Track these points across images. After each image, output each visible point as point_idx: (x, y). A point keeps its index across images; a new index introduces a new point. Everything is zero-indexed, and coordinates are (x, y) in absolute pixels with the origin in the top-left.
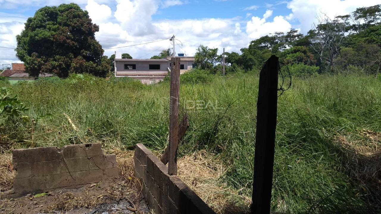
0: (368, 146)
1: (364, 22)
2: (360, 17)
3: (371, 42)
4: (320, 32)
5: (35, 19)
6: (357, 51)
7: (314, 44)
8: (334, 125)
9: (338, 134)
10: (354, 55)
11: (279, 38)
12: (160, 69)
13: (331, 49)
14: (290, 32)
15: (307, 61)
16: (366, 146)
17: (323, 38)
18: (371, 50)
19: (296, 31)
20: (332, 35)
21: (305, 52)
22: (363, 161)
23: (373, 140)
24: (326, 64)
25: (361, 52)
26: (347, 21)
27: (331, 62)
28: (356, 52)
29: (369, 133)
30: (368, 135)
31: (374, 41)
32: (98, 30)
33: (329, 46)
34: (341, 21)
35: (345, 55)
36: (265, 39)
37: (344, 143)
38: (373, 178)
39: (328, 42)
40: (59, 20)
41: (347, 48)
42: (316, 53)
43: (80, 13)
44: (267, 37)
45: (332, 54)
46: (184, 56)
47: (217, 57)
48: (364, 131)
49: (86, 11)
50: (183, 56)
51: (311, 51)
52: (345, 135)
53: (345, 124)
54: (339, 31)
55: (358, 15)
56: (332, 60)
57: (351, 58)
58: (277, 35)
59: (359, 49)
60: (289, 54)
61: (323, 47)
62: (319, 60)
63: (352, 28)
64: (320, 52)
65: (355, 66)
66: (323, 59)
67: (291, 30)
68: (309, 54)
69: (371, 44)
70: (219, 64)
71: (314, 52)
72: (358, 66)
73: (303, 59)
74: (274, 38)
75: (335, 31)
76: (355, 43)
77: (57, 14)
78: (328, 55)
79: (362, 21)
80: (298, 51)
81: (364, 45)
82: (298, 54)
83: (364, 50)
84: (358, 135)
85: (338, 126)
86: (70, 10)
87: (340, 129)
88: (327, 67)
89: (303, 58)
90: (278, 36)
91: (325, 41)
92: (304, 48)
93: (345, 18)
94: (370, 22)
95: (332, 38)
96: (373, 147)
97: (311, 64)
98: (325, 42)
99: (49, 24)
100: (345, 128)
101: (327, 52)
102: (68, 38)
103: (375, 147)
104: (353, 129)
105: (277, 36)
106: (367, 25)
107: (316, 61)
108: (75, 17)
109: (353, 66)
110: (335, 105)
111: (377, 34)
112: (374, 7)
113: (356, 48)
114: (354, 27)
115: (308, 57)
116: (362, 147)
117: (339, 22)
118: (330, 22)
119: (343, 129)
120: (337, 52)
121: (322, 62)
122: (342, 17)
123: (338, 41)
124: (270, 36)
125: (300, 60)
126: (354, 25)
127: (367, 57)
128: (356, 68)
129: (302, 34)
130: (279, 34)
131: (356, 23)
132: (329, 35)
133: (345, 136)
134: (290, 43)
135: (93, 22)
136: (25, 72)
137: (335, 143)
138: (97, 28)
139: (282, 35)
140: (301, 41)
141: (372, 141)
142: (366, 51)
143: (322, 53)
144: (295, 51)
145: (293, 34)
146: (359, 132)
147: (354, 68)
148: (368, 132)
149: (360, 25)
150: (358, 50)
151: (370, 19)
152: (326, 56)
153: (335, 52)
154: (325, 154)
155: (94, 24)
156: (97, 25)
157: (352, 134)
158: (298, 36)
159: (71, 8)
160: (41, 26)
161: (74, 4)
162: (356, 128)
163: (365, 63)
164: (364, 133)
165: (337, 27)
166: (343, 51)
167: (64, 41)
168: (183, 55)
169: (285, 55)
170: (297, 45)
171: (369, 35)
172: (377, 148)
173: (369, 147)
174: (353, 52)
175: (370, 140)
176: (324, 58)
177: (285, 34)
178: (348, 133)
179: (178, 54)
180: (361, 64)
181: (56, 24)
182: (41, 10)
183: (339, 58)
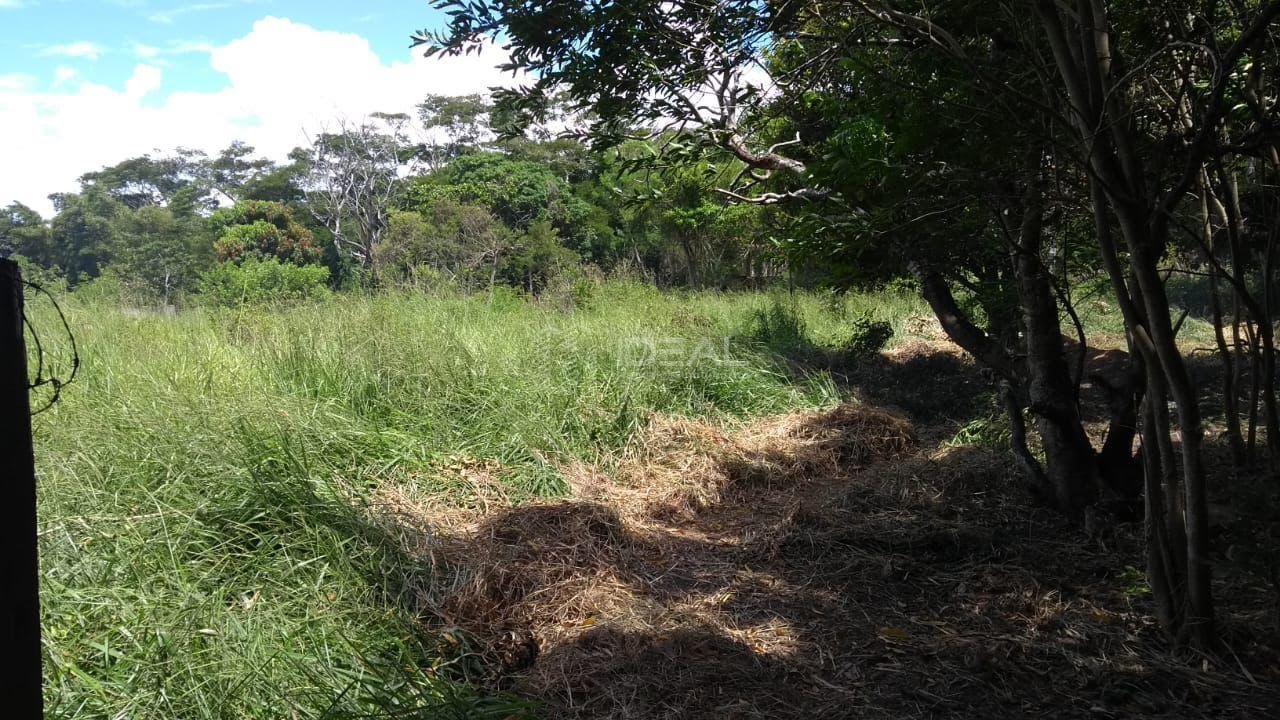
0: (466, 507)
1: (449, 141)
2: (435, 122)
3: (465, 198)
4: (327, 157)
6: (433, 223)
7: (310, 194)
8: (366, 457)
9: (382, 482)
10: (428, 235)
11: (192, 165)
13: (362, 214)
14: (228, 153)
15: (293, 249)
16: (462, 506)
17: (336, 179)
18: (470, 222)
19: (249, 150)
20: (362, 171)
21: (280, 222)
22: (450, 555)
23: (478, 486)
24: (355, 261)
25: (444, 227)
26: (401, 132)
27: (368, 255)
28: (432, 227)
29: (467, 467)
30: (463, 472)
31: (476, 196)
33: (357, 203)
34: (385, 129)
35: (404, 234)
36: (137, 169)
37: (399, 510)
38: (476, 601)
39: (351, 192)
41: (406, 214)
42: (320, 224)
44: (143, 161)
45: (370, 232)
48: (454, 462)
51: (301, 215)
52: (402, 482)
53: (399, 450)
54: (381, 158)
55: (432, 115)
56: (369, 247)
57: (418, 242)
58: (183, 156)
59: (438, 218)
60: (229, 224)
61: (339, 208)
62: (330, 248)
63: (417, 154)
64: (333, 223)
65: (431, 267)
66: (343, 243)
67: (234, 146)
68: (295, 227)
69: (468, 205)
71: (311, 221)
72: (439, 267)
73: (276, 244)
74: (172, 167)
75: (369, 157)
76: (427, 201)
78: (355, 230)
79: (441, 137)
80: (260, 216)
81: (453, 205)
82: (258, 226)
83: (452, 220)
84: (438, 477)
85: (378, 458)
87: (387, 466)
88: (356, 270)
89: (276, 239)
90: (189, 160)
91: (344, 189)
92: (276, 207)
93: (395, 121)
94: (463, 139)
95: (363, 179)
96: (478, 507)
97: (308, 259)
98: (344, 193)
100: (401, 461)
101: (352, 223)
103: (483, 506)
104: (423, 462)
105: (183, 160)
106: (456, 149)
107: (320, 250)
109: (427, 266)
110: (370, 391)
111: (481, 177)
112: (467, 98)
113: (431, 214)
114: (422, 152)
115: (292, 236)
116: (450, 510)
117: (381, 132)
118: (353, 130)
119: (395, 464)
120: (381, 225)
121: (340, 252)
122: (389, 117)
123: (382, 191)
124: (155, 157)
125: (268, 247)
126: (422, 147)
127: (461, 241)
128: (436, 274)
129: (270, 160)
130: (190, 153)
131: (425, 140)
132: (353, 171)
133: (401, 486)
134: (232, 187)
137: (373, 514)
139: (202, 158)
140: (268, 184)
141: (475, 487)
142: (458, 224)
143: (338, 225)
144: (251, 218)
145: (238, 158)
146: (441, 468)
147: (430, 273)
148: (463, 463)
149: (437, 148)
150: (436, 222)
151: (462, 134)
152: (349, 233)
153: (376, 225)
154: (332, 560)
157: (421, 476)
158: (258, 165)
162: (431, 457)
163: (459, 258)
164: (453, 469)
165: (377, 148)
166: (395, 223)
169: (216, 228)
170: (255, 197)
171: (460, 177)
172: (487, 506)
173: (469, 508)
174: (424, 226)
175: (470, 486)
176: (345, 242)
177: (214, 156)
178: (410, 475)
180: (448, 261)
183: (387, 243)
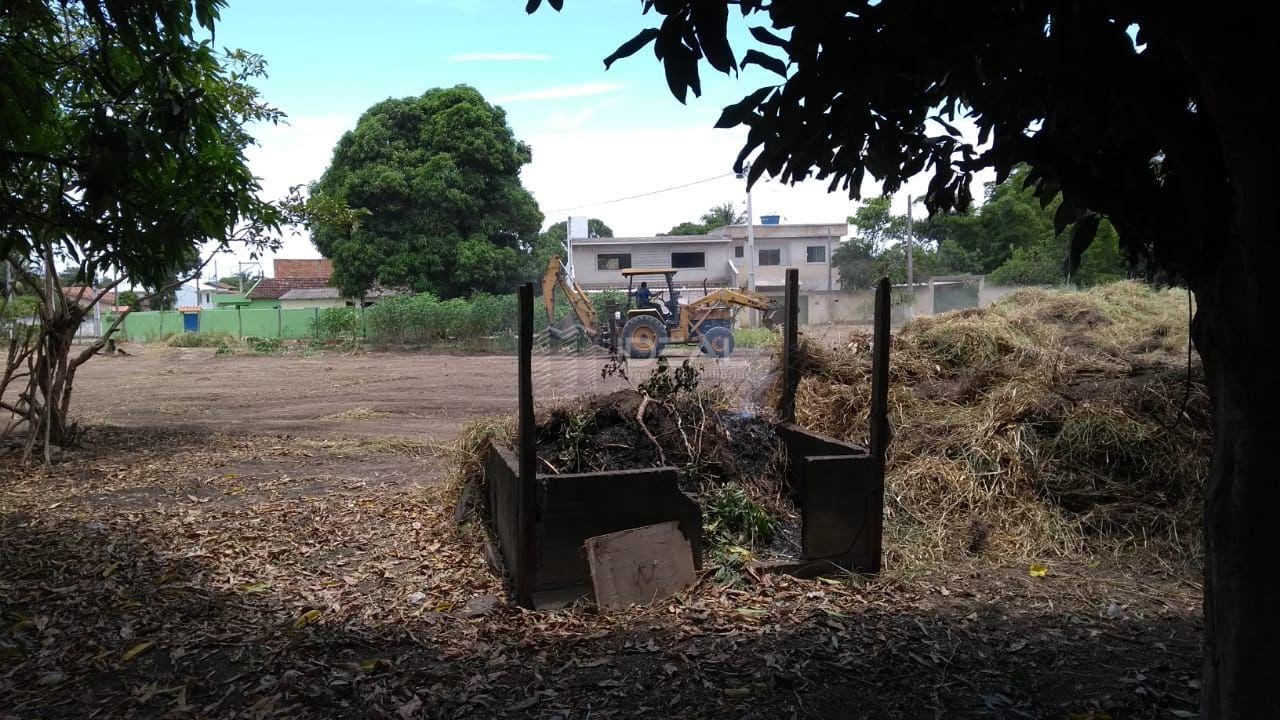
5: (362, 136)
12: (703, 265)
32: (529, 160)
40: (424, 136)
43: (481, 112)
46: (782, 222)
47: (888, 225)
49: (498, 108)
50: (778, 222)
70: (898, 246)
77: (418, 119)
86: (456, 106)
99: (399, 149)
102: (451, 184)
108: (470, 125)
135: (517, 137)
136: (330, 284)
138: (525, 154)
155: (518, 140)
156: (526, 144)
159: (459, 100)
160: (375, 157)
161: (467, 89)
167: (442, 193)
168: (774, 219)
179: (762, 218)
181: (417, 147)
182: (374, 112)
